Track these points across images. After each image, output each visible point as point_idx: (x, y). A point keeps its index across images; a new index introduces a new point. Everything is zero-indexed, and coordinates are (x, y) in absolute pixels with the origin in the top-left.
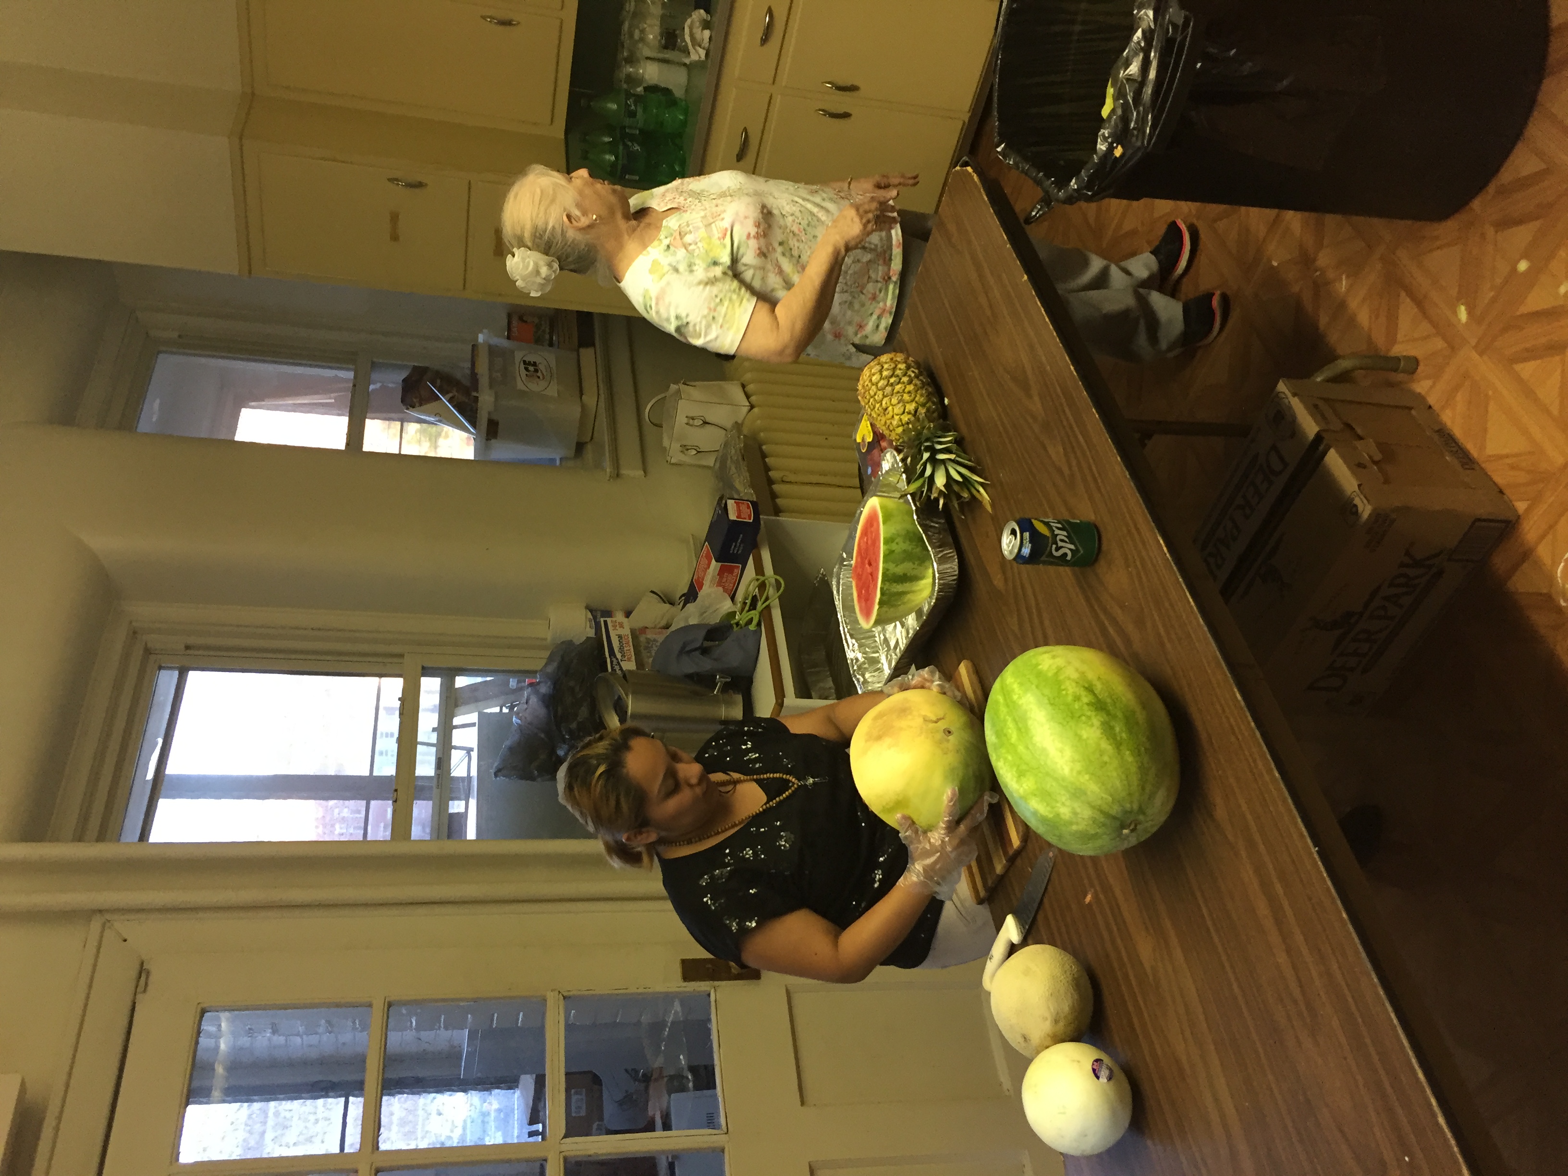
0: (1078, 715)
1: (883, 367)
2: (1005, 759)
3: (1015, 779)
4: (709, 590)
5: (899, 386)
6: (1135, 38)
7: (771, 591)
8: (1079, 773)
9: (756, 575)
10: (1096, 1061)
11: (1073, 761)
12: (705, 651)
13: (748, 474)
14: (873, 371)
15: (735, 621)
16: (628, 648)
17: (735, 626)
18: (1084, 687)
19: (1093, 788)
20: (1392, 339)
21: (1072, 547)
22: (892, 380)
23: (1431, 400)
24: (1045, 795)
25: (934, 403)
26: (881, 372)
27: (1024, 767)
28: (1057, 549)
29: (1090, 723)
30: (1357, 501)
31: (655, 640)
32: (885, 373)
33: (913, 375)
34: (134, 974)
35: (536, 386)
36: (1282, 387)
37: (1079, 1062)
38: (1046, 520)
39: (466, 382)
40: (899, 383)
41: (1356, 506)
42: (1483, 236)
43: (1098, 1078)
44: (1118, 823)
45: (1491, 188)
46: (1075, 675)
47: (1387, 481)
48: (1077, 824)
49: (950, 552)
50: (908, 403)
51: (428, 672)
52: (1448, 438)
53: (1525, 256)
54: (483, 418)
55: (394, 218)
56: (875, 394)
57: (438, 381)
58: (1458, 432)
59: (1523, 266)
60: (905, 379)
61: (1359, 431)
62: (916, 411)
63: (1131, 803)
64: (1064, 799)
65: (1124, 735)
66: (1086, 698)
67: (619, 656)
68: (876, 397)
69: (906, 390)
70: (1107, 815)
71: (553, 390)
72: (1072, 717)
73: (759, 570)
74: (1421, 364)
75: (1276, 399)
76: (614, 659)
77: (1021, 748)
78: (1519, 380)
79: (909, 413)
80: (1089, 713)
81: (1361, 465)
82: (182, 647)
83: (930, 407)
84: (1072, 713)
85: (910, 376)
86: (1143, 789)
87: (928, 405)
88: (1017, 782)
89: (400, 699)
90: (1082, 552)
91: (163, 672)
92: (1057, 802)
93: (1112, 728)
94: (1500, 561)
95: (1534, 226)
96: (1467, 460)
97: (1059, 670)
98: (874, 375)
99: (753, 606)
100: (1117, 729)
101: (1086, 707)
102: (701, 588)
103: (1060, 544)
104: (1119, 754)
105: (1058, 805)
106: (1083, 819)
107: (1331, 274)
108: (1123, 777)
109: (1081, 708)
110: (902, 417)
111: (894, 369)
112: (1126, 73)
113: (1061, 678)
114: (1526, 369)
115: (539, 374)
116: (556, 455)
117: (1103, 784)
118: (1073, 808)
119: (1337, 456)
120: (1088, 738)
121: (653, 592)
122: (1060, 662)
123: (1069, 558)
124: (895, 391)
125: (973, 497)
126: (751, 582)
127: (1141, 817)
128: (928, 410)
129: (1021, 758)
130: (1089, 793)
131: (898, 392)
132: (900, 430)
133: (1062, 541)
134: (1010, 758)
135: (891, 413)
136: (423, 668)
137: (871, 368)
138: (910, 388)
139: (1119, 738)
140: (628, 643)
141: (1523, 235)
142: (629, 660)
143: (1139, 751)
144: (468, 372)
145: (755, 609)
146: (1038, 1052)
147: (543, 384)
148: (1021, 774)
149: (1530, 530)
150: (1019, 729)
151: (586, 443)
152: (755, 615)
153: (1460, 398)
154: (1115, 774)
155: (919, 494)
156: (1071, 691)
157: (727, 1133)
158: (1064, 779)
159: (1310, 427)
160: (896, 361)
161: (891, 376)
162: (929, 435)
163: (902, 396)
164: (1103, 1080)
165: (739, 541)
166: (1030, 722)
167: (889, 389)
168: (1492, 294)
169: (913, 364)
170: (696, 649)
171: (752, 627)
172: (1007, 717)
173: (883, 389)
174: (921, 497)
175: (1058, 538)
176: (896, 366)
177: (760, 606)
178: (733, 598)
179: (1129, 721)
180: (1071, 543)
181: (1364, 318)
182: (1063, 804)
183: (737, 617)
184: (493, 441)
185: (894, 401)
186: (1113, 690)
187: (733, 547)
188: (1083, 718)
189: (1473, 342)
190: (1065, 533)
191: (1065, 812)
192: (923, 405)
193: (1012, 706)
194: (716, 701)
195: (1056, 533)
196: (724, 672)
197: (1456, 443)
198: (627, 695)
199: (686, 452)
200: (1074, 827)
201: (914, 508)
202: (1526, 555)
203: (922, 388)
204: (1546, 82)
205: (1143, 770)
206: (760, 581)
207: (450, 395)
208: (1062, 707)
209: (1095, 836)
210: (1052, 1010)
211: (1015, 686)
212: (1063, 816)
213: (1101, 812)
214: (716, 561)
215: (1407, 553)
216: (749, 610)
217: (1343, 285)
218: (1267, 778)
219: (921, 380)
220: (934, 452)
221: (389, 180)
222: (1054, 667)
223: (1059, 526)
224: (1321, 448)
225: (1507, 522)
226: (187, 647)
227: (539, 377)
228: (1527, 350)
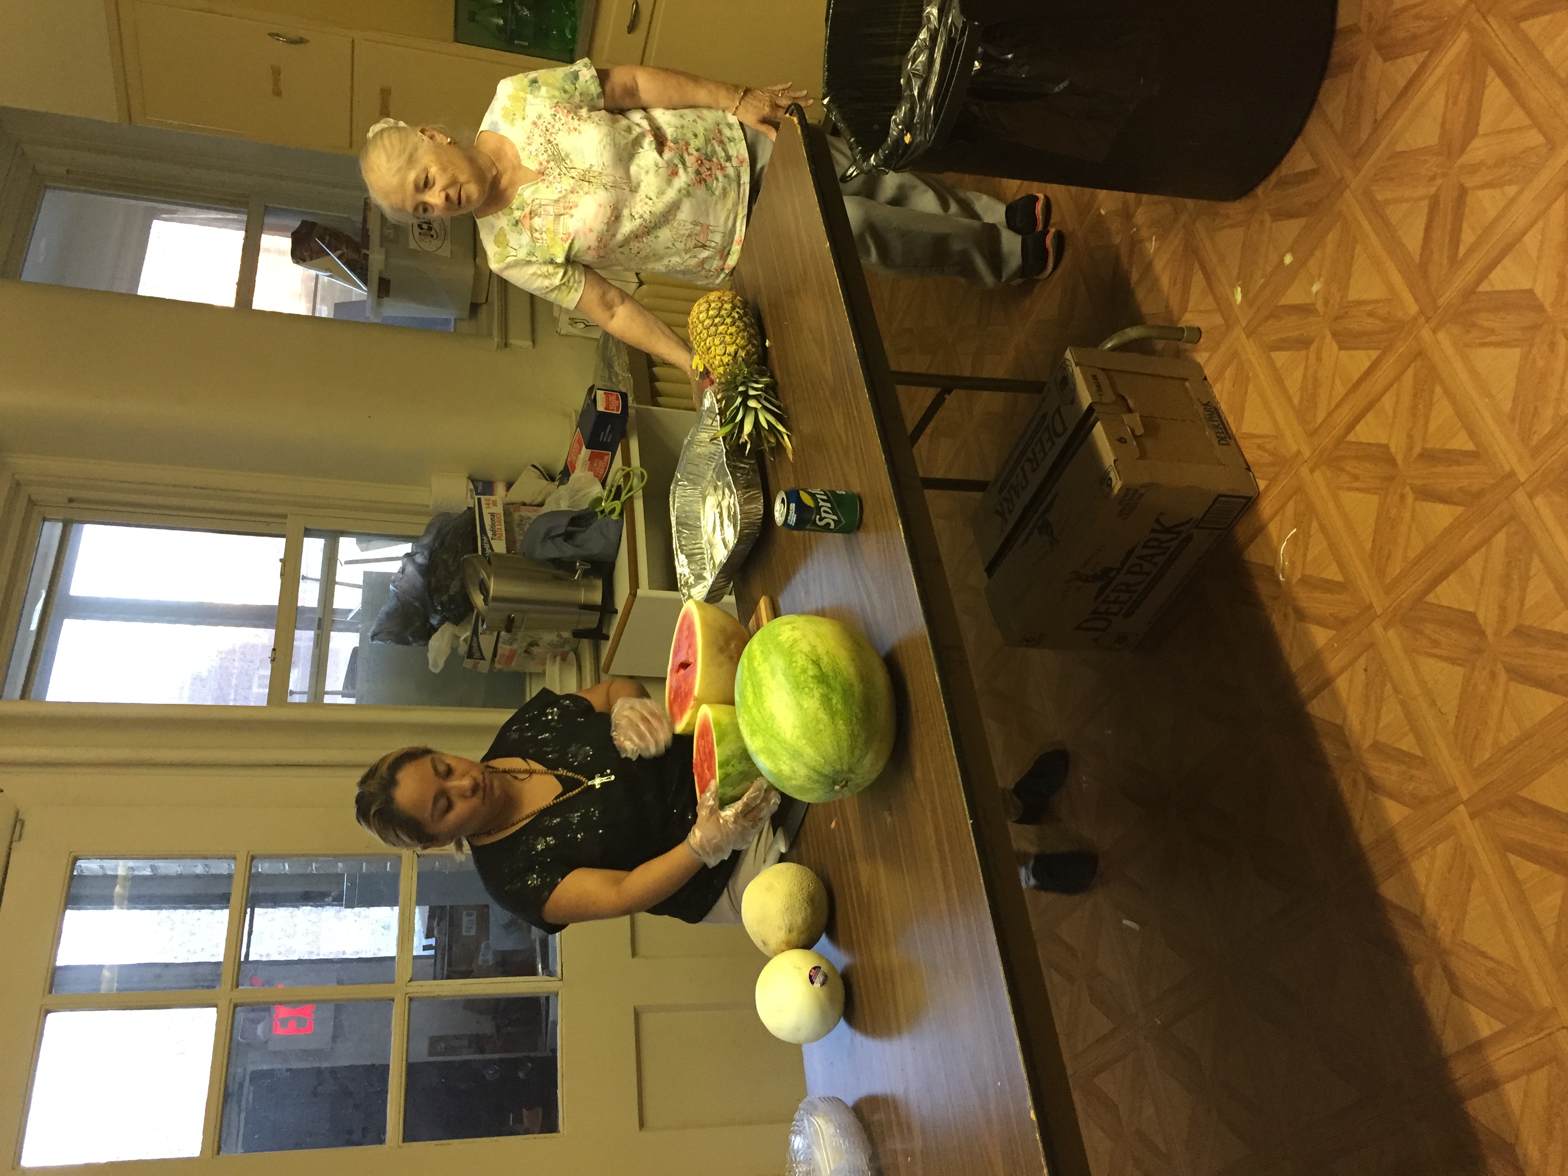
0: (802, 686)
1: (710, 306)
2: (743, 718)
3: (749, 737)
4: (581, 474)
5: (723, 327)
6: (922, 36)
7: (635, 482)
8: (798, 738)
9: (623, 465)
10: (814, 968)
11: (794, 727)
12: (568, 537)
13: (627, 358)
14: (701, 308)
15: (601, 509)
16: (499, 527)
17: (599, 513)
18: (812, 660)
19: (809, 752)
20: (1184, 309)
21: (835, 518)
22: (717, 320)
23: (1207, 372)
24: (771, 754)
25: (753, 345)
26: (708, 310)
27: (756, 727)
28: (821, 519)
29: (811, 695)
30: (1112, 475)
31: (529, 518)
32: (711, 313)
33: (737, 316)
34: (11, 822)
35: (429, 245)
36: (1068, 355)
37: (800, 968)
38: (813, 492)
39: (358, 239)
40: (723, 324)
41: (1110, 479)
42: (1262, 222)
43: (812, 983)
44: (831, 781)
45: (1273, 178)
46: (806, 648)
47: (1143, 455)
48: (796, 779)
49: (758, 493)
50: (729, 345)
51: (309, 533)
52: (1213, 412)
53: (1291, 250)
54: (374, 277)
55: (276, 72)
56: (701, 332)
57: (327, 238)
58: (1223, 407)
59: (1288, 259)
60: (729, 320)
61: (1131, 403)
62: (736, 353)
63: (842, 764)
64: (785, 759)
65: (839, 706)
66: (812, 671)
67: (490, 534)
68: (702, 335)
69: (728, 332)
70: (820, 774)
71: (446, 251)
72: (797, 688)
73: (627, 461)
74: (1203, 335)
75: (1063, 366)
76: (485, 538)
77: (754, 710)
78: (1272, 365)
79: (729, 355)
80: (811, 686)
81: (1122, 440)
82: (66, 500)
83: (750, 349)
84: (797, 684)
85: (734, 317)
86: (852, 753)
87: (748, 348)
88: (751, 739)
89: (281, 560)
90: (844, 522)
91: (47, 523)
92: (780, 760)
93: (830, 700)
94: (1241, 531)
95: (1303, 221)
96: (1225, 435)
97: (795, 641)
98: (701, 313)
99: (617, 496)
100: (834, 701)
101: (810, 678)
102: (573, 472)
103: (823, 515)
104: (833, 723)
105: (781, 763)
106: (800, 776)
107: (1144, 233)
108: (835, 743)
109: (805, 681)
110: (723, 358)
111: (720, 309)
112: (914, 66)
113: (795, 650)
114: (1280, 357)
115: (433, 232)
116: (448, 314)
117: (817, 749)
118: (792, 767)
119: (1102, 429)
120: (808, 708)
121: (534, 466)
122: (797, 634)
123: (832, 526)
124: (718, 332)
125: (778, 442)
126: (617, 472)
127: (852, 776)
128: (747, 353)
129: (754, 720)
130: (805, 755)
131: (721, 333)
132: (721, 370)
133: (825, 512)
134: (746, 717)
135: (713, 353)
136: (306, 529)
137: (700, 305)
138: (733, 329)
139: (834, 709)
140: (500, 522)
141: (1291, 228)
142: (500, 539)
143: (851, 721)
144: (360, 226)
145: (619, 500)
146: (776, 954)
147: (436, 243)
148: (753, 734)
149: (1266, 507)
150: (755, 693)
151: (480, 305)
152: (617, 504)
153: (1229, 373)
154: (828, 741)
155: (729, 438)
156: (800, 663)
157: (562, 980)
158: (785, 742)
159: (1086, 398)
160: (723, 300)
161: (716, 317)
162: (743, 380)
163: (724, 337)
164: (817, 985)
165: (608, 430)
166: (764, 688)
167: (713, 329)
168: (1262, 281)
169: (739, 304)
170: (559, 536)
171: (614, 517)
172: (748, 681)
173: (708, 328)
174: (731, 439)
175: (822, 509)
176: (723, 305)
177: (624, 497)
178: (603, 484)
179: (847, 693)
180: (834, 514)
181: (1165, 281)
182: (784, 763)
183: (603, 504)
184: (386, 299)
185: (717, 342)
186: (837, 664)
187: (602, 436)
188: (807, 690)
189: (1244, 324)
190: (829, 505)
191: (786, 769)
192: (743, 348)
193: (753, 672)
194: (577, 585)
195: (820, 505)
196: (585, 560)
197: (1220, 416)
198: (489, 578)
199: (574, 325)
200: (794, 782)
201: (725, 451)
202: (1261, 529)
203: (744, 330)
204: (1326, 84)
205: (853, 736)
206: (625, 472)
207: (339, 252)
208: (790, 678)
209: (812, 790)
210: (787, 922)
211: (758, 653)
212: (784, 773)
213: (815, 771)
214: (587, 448)
215: (1158, 521)
216: (613, 500)
217: (1152, 246)
218: (948, 754)
219: (744, 322)
220: (746, 397)
221: (271, 35)
222: (791, 639)
223: (825, 497)
224: (1092, 419)
225: (1249, 499)
226: (71, 500)
227: (432, 236)
228: (1283, 340)
